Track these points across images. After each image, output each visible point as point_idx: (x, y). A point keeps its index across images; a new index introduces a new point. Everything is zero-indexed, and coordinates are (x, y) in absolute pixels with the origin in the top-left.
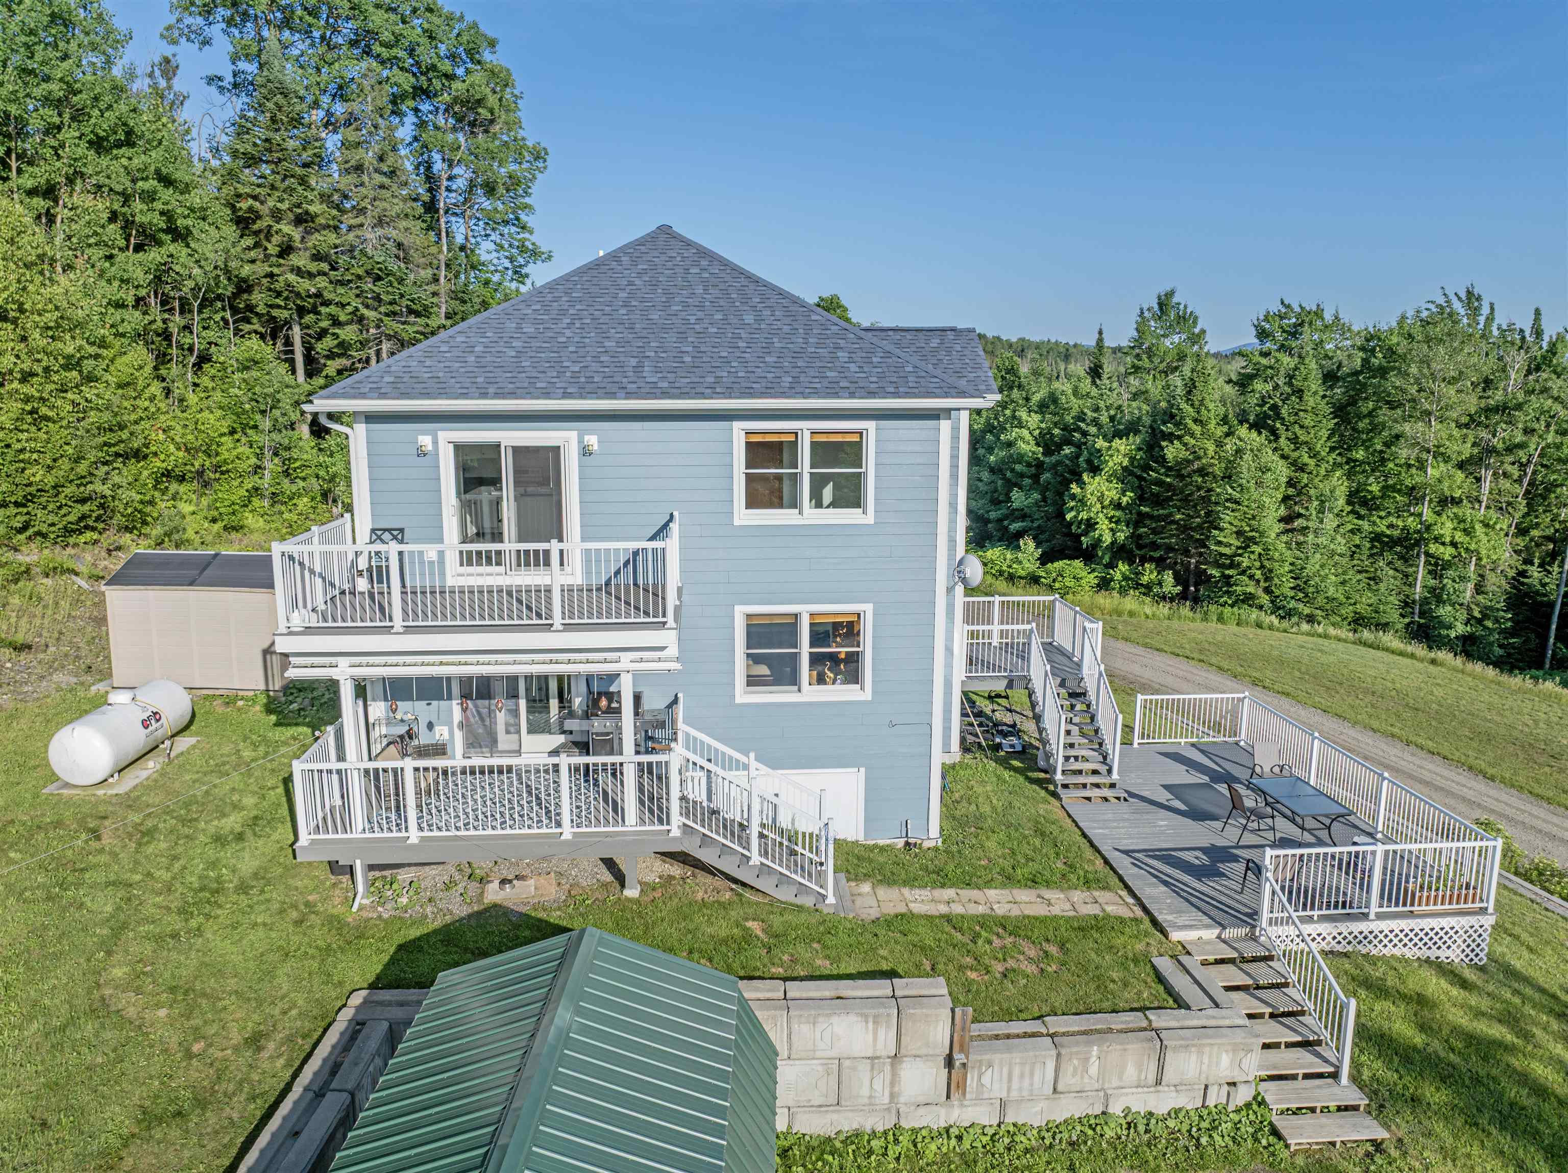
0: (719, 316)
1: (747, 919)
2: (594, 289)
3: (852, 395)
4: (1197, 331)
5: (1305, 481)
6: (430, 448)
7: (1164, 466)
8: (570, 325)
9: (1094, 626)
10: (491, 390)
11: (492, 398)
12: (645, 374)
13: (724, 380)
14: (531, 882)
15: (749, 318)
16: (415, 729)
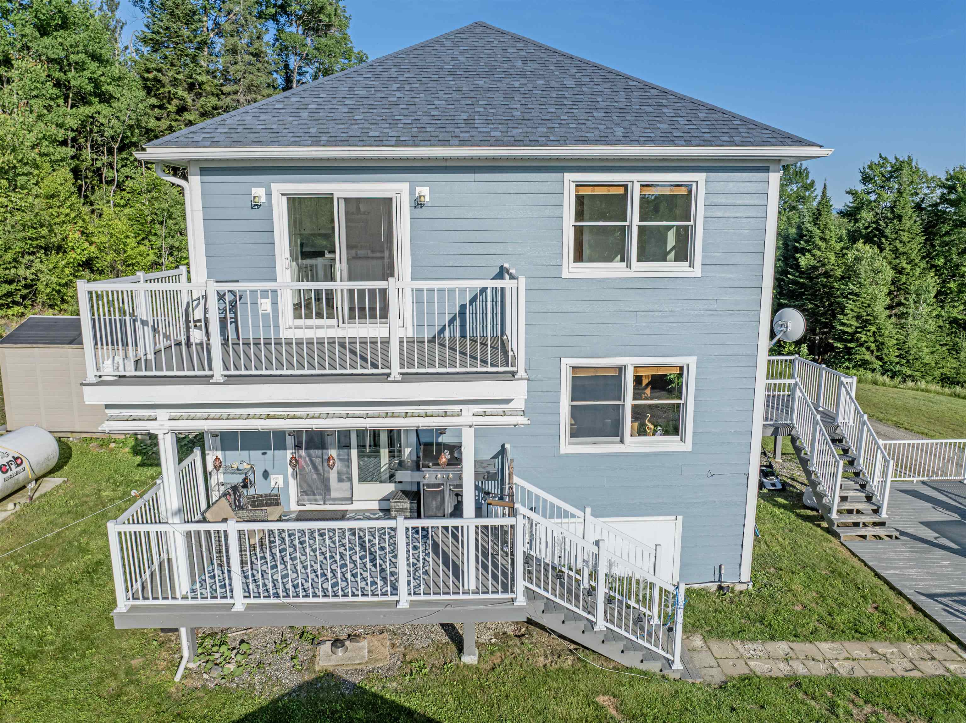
0: (541, 82)
1: (596, 693)
2: (420, 63)
3: (688, 143)
4: (808, 181)
5: (904, 280)
6: (263, 199)
7: (798, 271)
8: (399, 89)
9: (849, 380)
10: (324, 138)
11: (324, 146)
12: (476, 126)
13: (557, 130)
14: (364, 643)
15: (570, 83)
16: (251, 477)
